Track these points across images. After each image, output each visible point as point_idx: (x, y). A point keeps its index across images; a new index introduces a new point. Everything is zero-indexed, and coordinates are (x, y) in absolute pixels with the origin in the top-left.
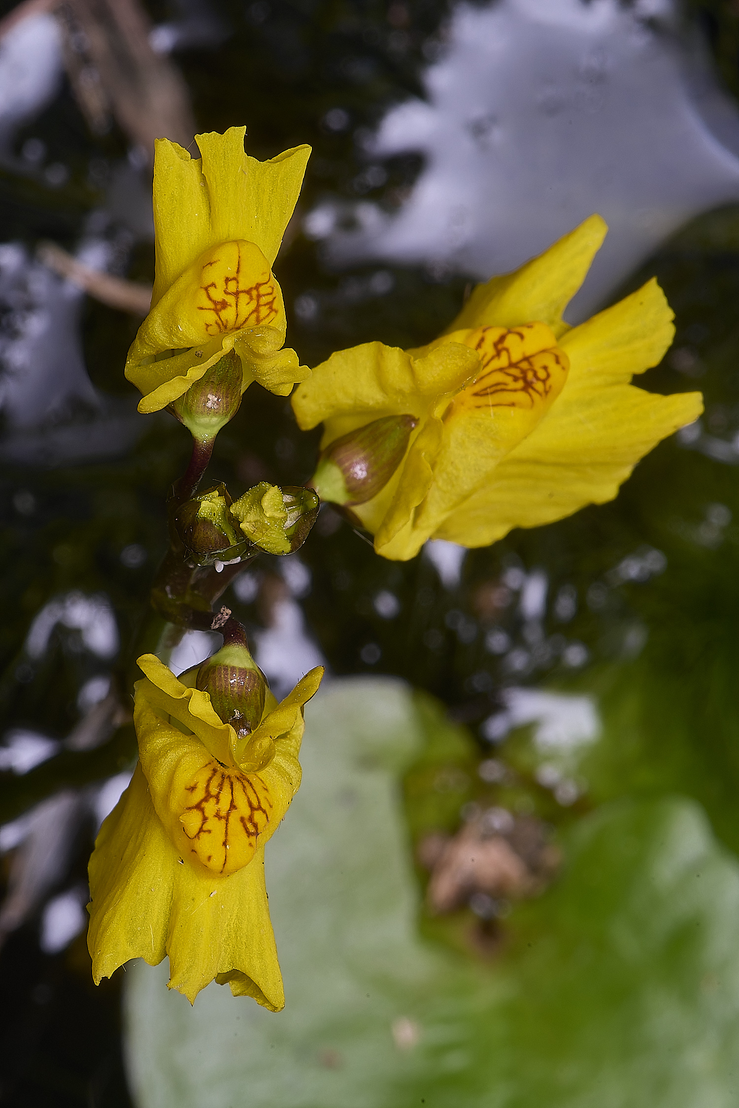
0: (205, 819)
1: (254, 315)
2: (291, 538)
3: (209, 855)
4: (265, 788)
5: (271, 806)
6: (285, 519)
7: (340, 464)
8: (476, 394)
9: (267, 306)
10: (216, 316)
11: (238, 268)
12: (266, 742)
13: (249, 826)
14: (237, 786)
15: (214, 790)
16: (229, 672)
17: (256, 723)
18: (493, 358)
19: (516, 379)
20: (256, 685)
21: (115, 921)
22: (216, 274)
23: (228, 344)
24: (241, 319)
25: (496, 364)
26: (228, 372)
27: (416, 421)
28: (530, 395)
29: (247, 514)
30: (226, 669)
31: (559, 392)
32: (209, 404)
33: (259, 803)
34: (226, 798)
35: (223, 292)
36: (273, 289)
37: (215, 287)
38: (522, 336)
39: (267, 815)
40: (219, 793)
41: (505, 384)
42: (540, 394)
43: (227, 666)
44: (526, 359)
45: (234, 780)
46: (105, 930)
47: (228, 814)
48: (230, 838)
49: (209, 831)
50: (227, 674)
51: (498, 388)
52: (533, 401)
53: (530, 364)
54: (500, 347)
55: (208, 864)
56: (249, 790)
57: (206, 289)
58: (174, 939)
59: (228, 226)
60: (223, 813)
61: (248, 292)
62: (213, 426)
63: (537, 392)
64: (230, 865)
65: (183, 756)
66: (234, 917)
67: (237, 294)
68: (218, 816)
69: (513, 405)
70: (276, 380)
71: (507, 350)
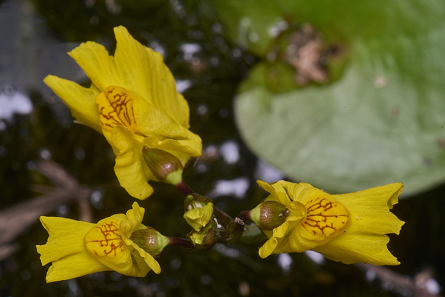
0: (327, 226)
1: (115, 232)
2: (206, 204)
3: (342, 223)
4: (311, 201)
5: (318, 198)
6: (199, 209)
7: (166, 175)
8: (130, 124)
9: (110, 227)
10: (117, 248)
11: (96, 241)
12: (292, 205)
13: (327, 207)
14: (311, 213)
15: (315, 223)
16: (263, 218)
17: (283, 206)
18: (114, 119)
19: (121, 109)
20: (266, 206)
21: (372, 257)
22: (100, 251)
23: (129, 242)
24: (117, 237)
25: (116, 118)
26: (139, 238)
27: (144, 147)
28: (127, 102)
29: (199, 225)
30: (262, 219)
31: (124, 89)
32: (153, 243)
33: (317, 204)
34: (317, 218)
35: (107, 246)
36: (103, 225)
37: (106, 250)
38: (103, 108)
39: (323, 200)
40: (315, 221)
41: (124, 113)
42: (126, 97)
43: (260, 219)
44: (112, 104)
45: (309, 214)
46: (376, 261)
47: (324, 216)
48: (333, 215)
49: (332, 224)
50: (264, 219)
51: (126, 116)
52: (129, 100)
53: (114, 103)
54: (108, 117)
55: (345, 223)
56: (313, 208)
57: (107, 254)
58: (378, 232)
59: (78, 246)
60: (324, 218)
61: (106, 236)
62: (161, 238)
63: (125, 99)
64: (345, 213)
65: (301, 237)
66: (366, 207)
67: (107, 240)
68: (325, 221)
69: (132, 108)
70: (140, 216)
71: (109, 113)
